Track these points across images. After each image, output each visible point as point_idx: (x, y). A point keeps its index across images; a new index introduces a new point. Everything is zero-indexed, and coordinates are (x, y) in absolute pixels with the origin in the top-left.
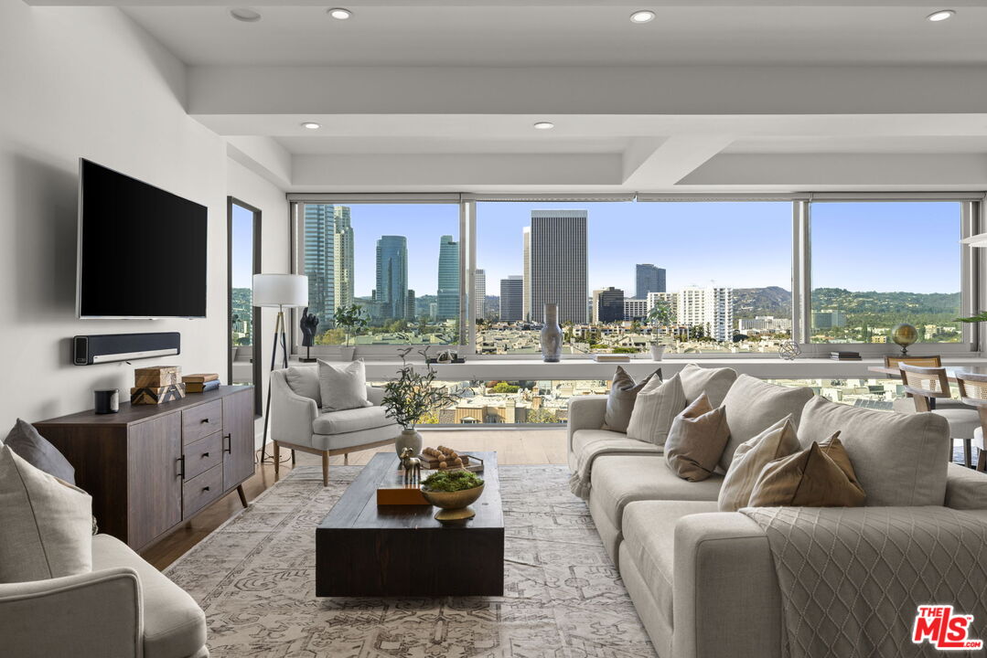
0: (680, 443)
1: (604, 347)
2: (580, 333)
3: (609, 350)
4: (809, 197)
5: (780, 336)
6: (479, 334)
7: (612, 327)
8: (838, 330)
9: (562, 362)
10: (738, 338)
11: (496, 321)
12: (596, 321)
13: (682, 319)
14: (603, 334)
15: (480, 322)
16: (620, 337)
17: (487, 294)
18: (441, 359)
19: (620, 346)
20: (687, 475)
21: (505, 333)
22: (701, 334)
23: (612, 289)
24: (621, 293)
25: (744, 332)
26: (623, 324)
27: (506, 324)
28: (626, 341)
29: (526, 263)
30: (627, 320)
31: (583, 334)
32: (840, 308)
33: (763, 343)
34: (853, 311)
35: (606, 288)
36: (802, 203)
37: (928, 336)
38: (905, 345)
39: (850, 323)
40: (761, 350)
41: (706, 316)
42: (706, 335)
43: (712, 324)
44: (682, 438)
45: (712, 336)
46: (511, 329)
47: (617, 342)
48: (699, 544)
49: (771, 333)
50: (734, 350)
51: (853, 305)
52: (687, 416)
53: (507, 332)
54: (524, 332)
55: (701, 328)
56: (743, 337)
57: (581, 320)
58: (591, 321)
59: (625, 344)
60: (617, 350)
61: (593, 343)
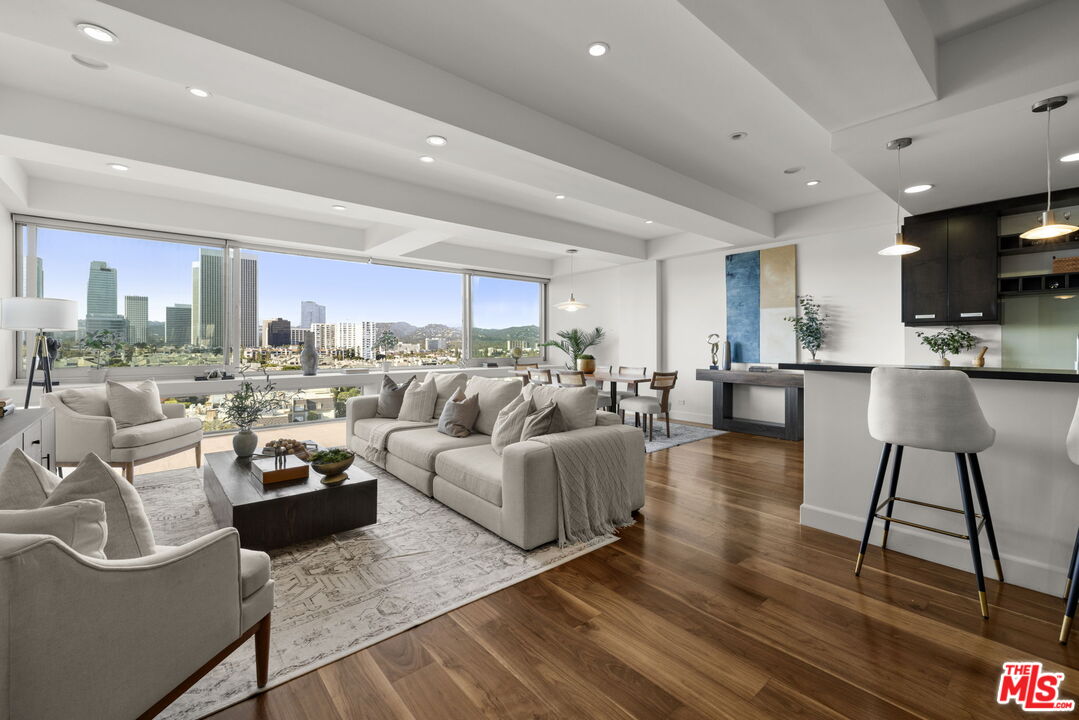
0: (453, 417)
1: (274, 366)
2: (251, 355)
3: (278, 368)
4: (472, 272)
5: (407, 355)
6: (141, 357)
7: (281, 350)
8: (441, 351)
9: (318, 375)
10: (379, 357)
11: (162, 344)
12: (266, 345)
13: (339, 344)
14: (272, 356)
15: (142, 346)
16: (288, 358)
17: (149, 319)
18: (211, 377)
19: (288, 364)
20: (460, 434)
21: (171, 356)
22: (353, 355)
23: (280, 319)
24: (287, 323)
25: (383, 353)
26: (291, 347)
27: (173, 348)
28: (294, 360)
29: (195, 294)
30: (294, 344)
31: (254, 356)
32: (443, 337)
33: (396, 360)
34: (448, 339)
35: (275, 319)
36: (467, 276)
37: (489, 354)
38: (517, 358)
39: (448, 347)
40: (396, 365)
41: (357, 342)
42: (356, 355)
43: (361, 348)
44: (454, 414)
45: (361, 356)
46: (179, 352)
47: (286, 361)
48: (525, 456)
49: (401, 353)
50: (377, 365)
51: (450, 335)
52: (455, 400)
53: (175, 355)
54: (193, 355)
55: (353, 350)
56: (383, 356)
57: (252, 344)
58: (261, 345)
59: (292, 363)
60: (286, 368)
61: (263, 363)
